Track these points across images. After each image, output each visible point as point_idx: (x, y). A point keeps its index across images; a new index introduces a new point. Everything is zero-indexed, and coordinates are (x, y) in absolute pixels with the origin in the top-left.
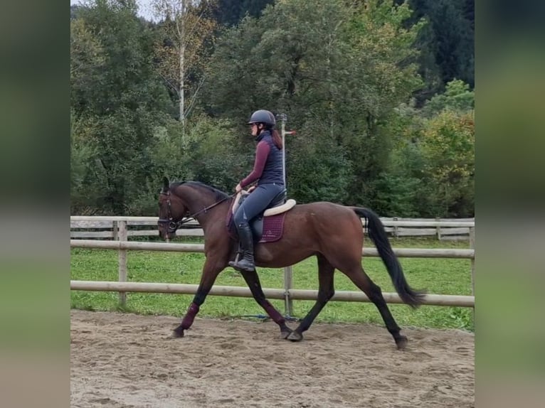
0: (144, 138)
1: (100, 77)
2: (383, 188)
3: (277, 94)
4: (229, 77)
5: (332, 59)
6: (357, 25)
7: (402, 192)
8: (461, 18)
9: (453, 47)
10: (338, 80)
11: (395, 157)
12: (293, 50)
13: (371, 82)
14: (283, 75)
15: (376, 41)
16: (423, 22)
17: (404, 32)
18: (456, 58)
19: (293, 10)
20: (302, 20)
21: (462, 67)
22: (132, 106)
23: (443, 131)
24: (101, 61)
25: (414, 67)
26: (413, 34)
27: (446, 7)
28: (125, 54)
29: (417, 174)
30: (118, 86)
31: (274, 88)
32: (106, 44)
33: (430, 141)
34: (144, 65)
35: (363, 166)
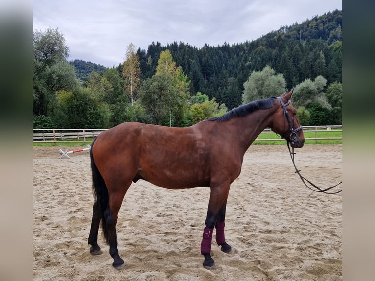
0: (124, 110)
1: (111, 94)
2: (182, 122)
3: (157, 99)
4: (145, 94)
5: (170, 90)
6: (175, 81)
7: (186, 124)
8: (200, 73)
9: (198, 82)
10: (171, 96)
11: (185, 115)
12: (160, 88)
13: (179, 97)
14: (158, 94)
15: (180, 85)
16: (190, 81)
17: (186, 83)
18: (199, 85)
19: (160, 77)
20: (162, 80)
21: (200, 88)
22: (120, 101)
23: (195, 109)
24: (112, 89)
25: (188, 92)
26: (189, 84)
27: (196, 70)
28: (117, 88)
29: (190, 119)
30: (116, 96)
31: (156, 98)
32: (113, 84)
33: (192, 111)
34: (122, 90)
35: (177, 117)
